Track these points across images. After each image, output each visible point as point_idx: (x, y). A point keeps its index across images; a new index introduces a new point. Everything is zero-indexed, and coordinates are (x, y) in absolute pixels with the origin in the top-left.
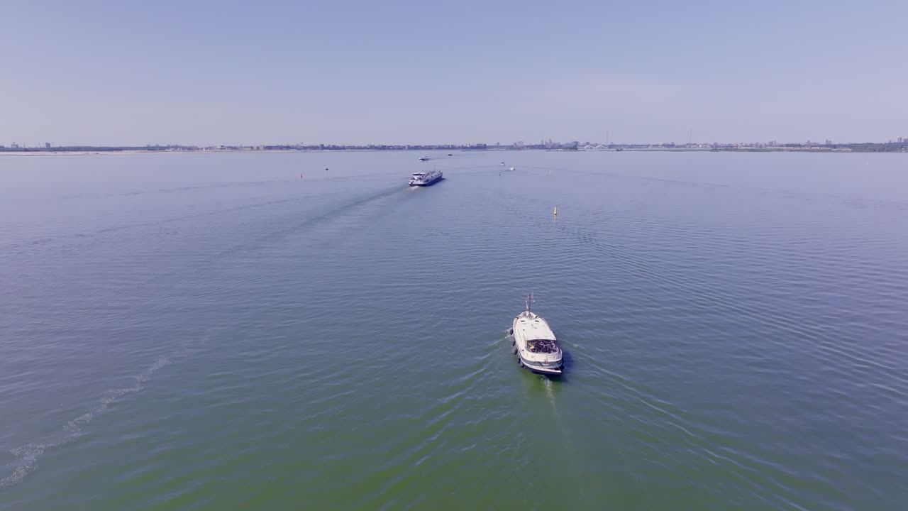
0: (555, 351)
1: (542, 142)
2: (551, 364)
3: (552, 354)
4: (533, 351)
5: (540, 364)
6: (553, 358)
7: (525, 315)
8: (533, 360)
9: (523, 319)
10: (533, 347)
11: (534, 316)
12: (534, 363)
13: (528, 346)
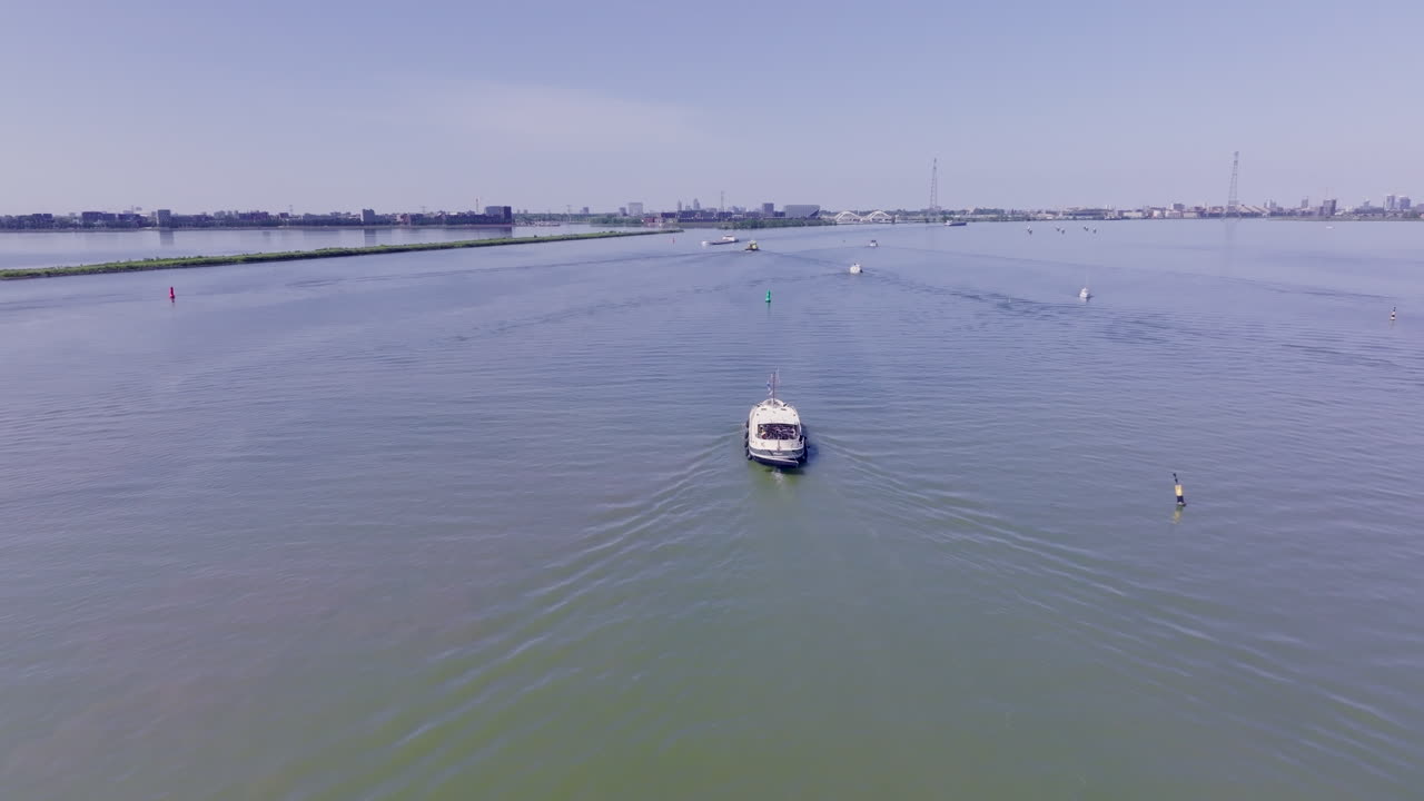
0: (792, 438)
1: (680, 205)
2: (785, 453)
3: (790, 441)
4: (764, 437)
5: (771, 453)
6: (789, 446)
7: (769, 403)
8: (761, 448)
9: (765, 407)
10: (764, 433)
11: (782, 404)
12: (761, 452)
13: (760, 432)
